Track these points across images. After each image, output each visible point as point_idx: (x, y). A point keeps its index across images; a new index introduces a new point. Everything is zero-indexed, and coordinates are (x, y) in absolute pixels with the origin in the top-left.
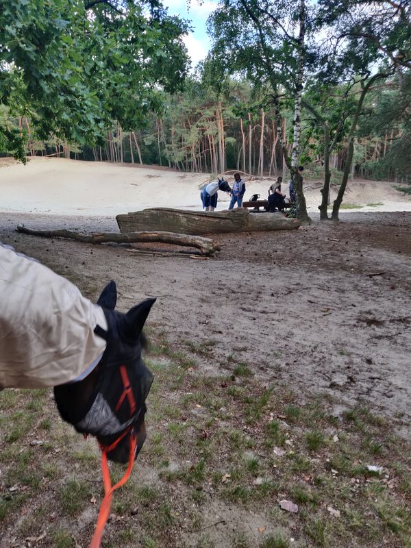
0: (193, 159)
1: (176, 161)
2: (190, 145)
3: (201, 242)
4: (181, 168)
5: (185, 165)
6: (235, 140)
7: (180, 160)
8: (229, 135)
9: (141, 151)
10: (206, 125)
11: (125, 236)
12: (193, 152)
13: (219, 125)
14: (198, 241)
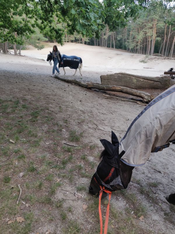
0: (138, 47)
1: (130, 48)
2: (138, 41)
3: (144, 95)
4: (132, 51)
5: (134, 50)
6: (161, 39)
7: (132, 48)
8: (158, 36)
9: (115, 42)
10: (147, 31)
11: (104, 87)
12: (139, 44)
13: (154, 31)
14: (143, 94)
